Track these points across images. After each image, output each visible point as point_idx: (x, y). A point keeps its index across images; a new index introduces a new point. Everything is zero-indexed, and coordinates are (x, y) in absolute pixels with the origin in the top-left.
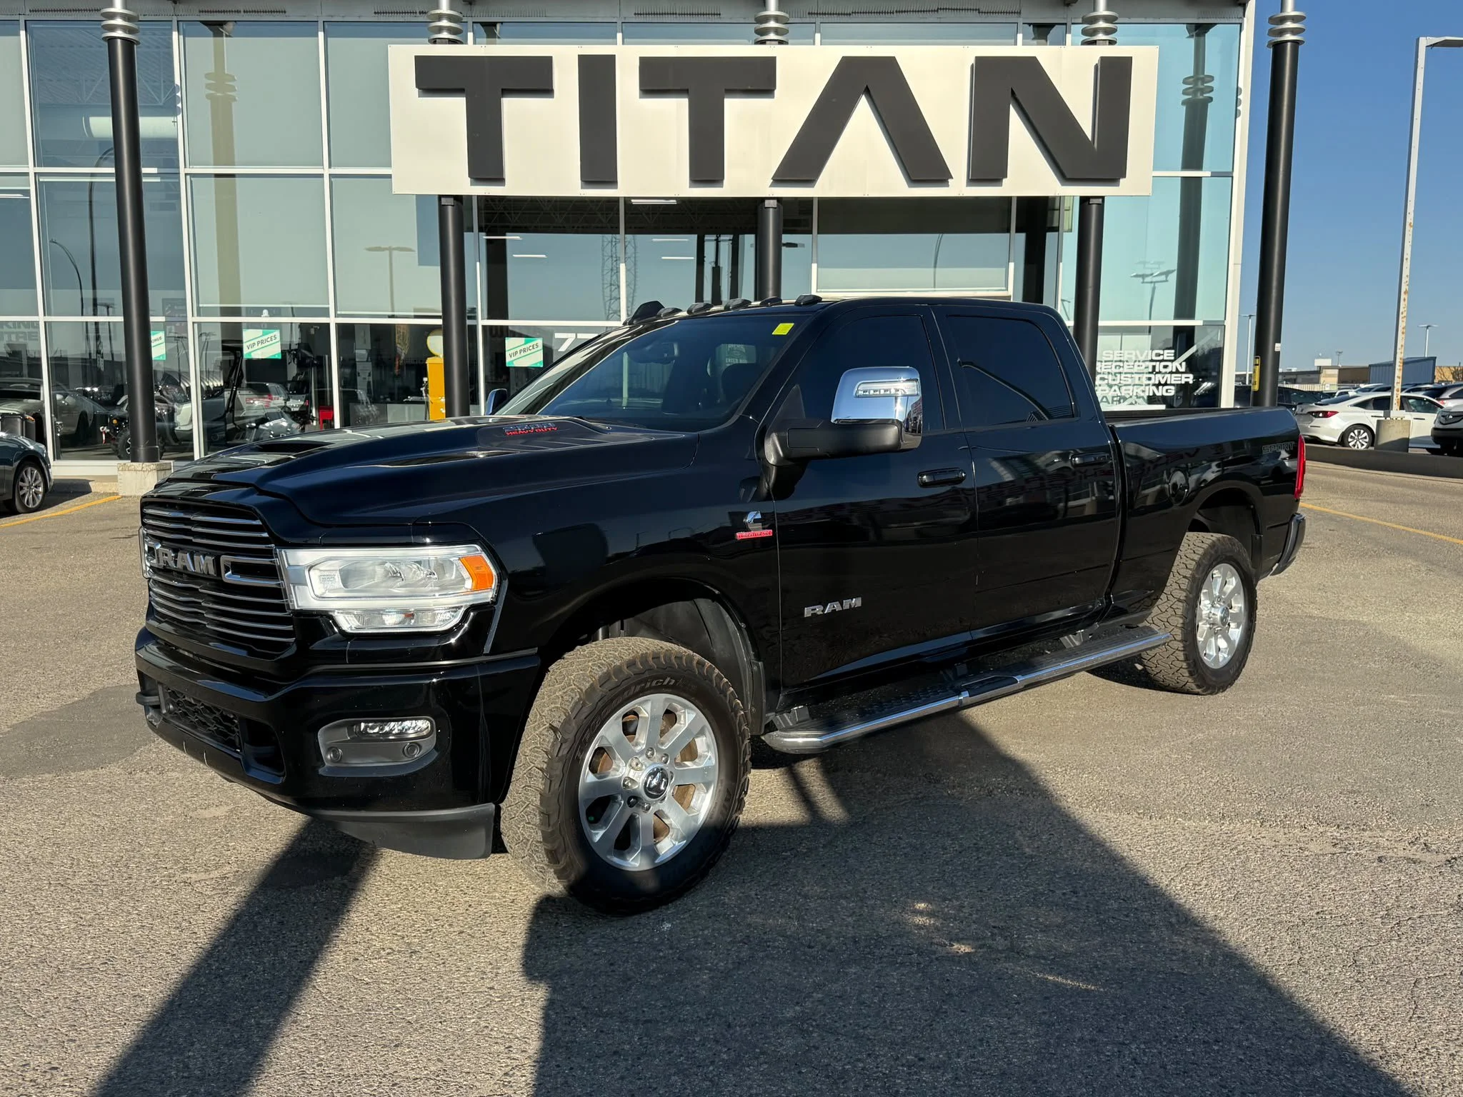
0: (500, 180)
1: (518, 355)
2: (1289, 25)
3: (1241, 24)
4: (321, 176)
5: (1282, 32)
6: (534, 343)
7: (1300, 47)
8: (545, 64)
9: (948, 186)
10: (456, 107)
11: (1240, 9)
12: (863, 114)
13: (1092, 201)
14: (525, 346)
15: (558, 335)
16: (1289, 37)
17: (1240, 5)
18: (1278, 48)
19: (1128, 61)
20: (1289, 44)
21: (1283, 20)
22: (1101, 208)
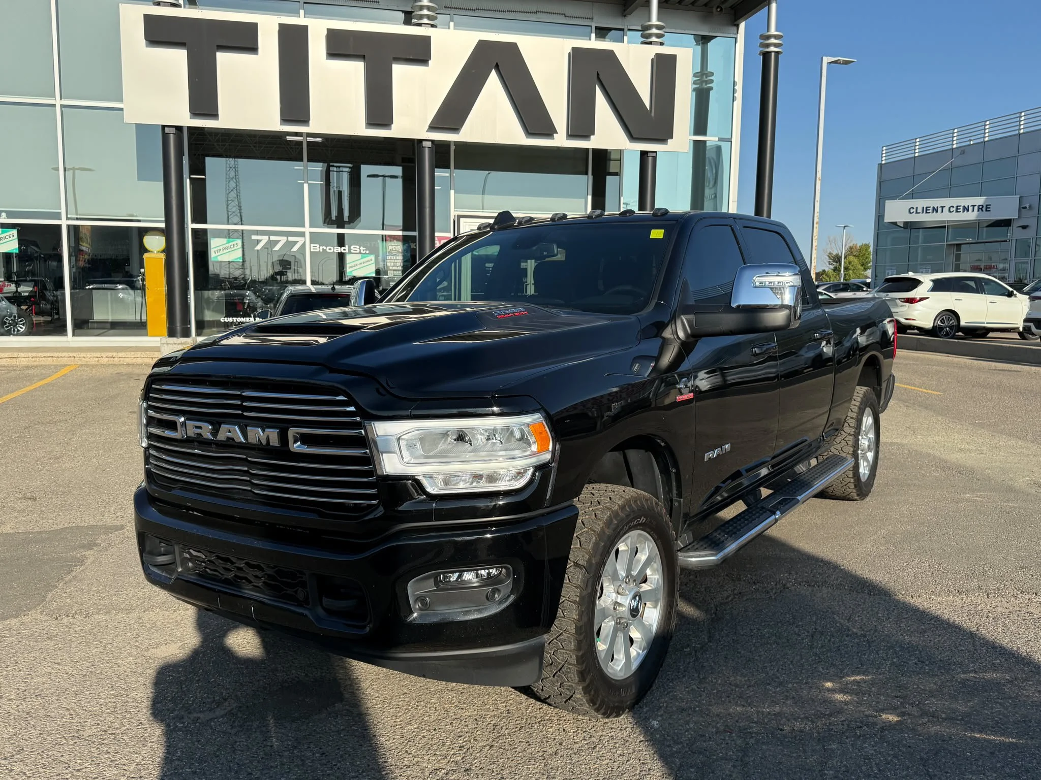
0: (214, 115)
1: (221, 252)
2: (773, 41)
3: (736, 38)
4: (54, 106)
5: (768, 45)
6: (234, 242)
7: (780, 56)
8: (252, 29)
9: (554, 139)
10: (178, 58)
11: (735, 28)
12: (493, 83)
13: (650, 154)
14: (227, 245)
15: (254, 237)
16: (772, 49)
17: (735, 25)
18: (766, 56)
19: (674, 57)
20: (773, 54)
21: (769, 37)
22: (655, 158)
